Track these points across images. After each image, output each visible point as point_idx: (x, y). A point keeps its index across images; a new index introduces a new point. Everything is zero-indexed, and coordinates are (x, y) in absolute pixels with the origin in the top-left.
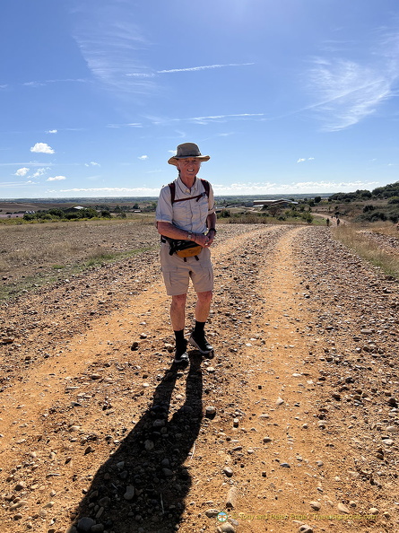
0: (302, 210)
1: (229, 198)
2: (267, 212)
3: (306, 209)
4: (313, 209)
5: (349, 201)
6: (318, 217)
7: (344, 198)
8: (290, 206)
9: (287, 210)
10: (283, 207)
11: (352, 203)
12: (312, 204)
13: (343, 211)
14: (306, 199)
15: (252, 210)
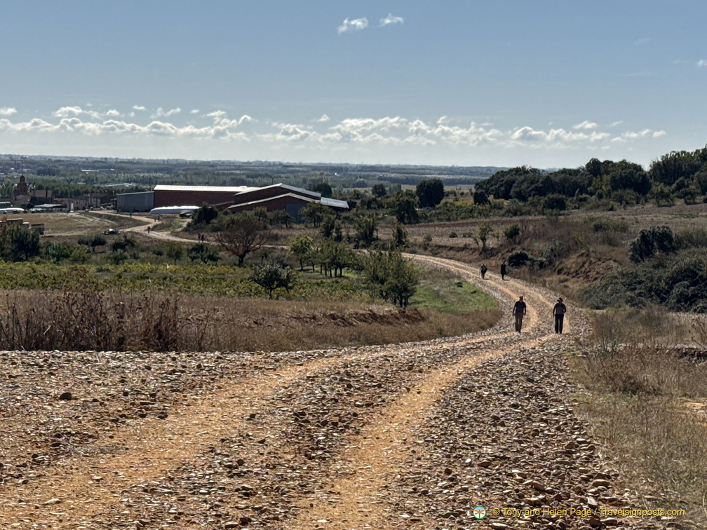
0: (367, 238)
1: (47, 167)
2: (211, 241)
3: (384, 234)
4: (415, 234)
5: (561, 205)
6: (436, 274)
7: (541, 191)
8: (315, 215)
9: (301, 233)
10: (286, 220)
11: (578, 215)
12: (406, 213)
13: (539, 249)
14: (379, 190)
15: (145, 227)
